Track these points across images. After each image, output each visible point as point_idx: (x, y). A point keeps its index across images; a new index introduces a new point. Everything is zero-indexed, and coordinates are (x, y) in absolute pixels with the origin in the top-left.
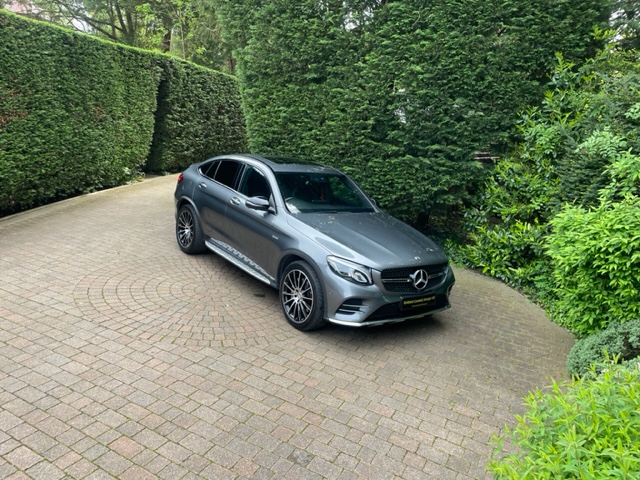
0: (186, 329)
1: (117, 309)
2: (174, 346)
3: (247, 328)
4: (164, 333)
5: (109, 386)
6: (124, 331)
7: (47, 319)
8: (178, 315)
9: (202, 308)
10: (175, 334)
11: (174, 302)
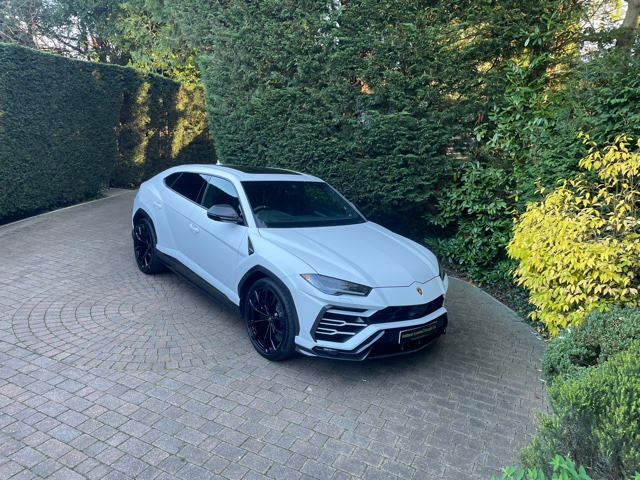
0: (128, 352)
1: (57, 333)
2: (112, 371)
4: (103, 356)
5: (31, 421)
6: (60, 357)
8: (122, 337)
9: (150, 327)
10: (115, 357)
11: (121, 322)
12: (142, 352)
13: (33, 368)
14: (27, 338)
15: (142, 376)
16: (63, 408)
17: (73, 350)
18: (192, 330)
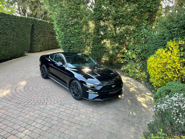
1: (15, 95)
3: (56, 98)
5: (9, 119)
6: (16, 102)
9: (42, 93)
11: (33, 91)
13: (9, 105)
14: (7, 97)
15: (40, 106)
16: (18, 116)
17: (20, 100)
18: (54, 93)
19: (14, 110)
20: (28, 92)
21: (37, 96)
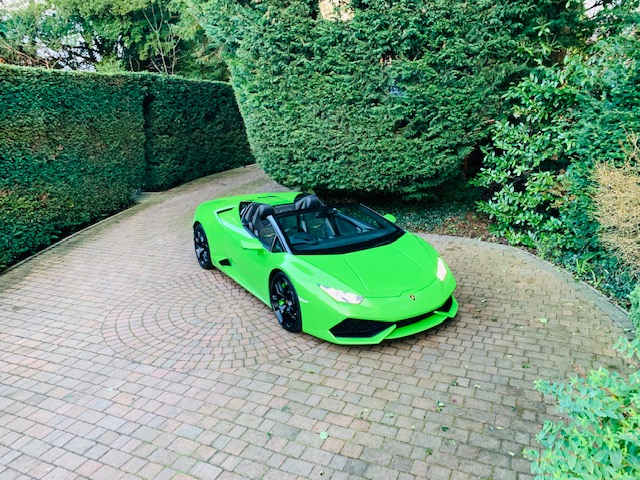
0: (217, 352)
2: (209, 371)
3: (278, 340)
4: (197, 358)
5: (153, 424)
6: (158, 363)
7: (81, 362)
8: (207, 338)
9: (229, 326)
10: (208, 358)
11: (201, 325)
12: (230, 350)
13: (136, 376)
14: (122, 349)
15: (237, 373)
16: (178, 410)
17: (168, 355)
18: (269, 324)
19: (160, 392)
20: (187, 329)
21: (218, 338)
